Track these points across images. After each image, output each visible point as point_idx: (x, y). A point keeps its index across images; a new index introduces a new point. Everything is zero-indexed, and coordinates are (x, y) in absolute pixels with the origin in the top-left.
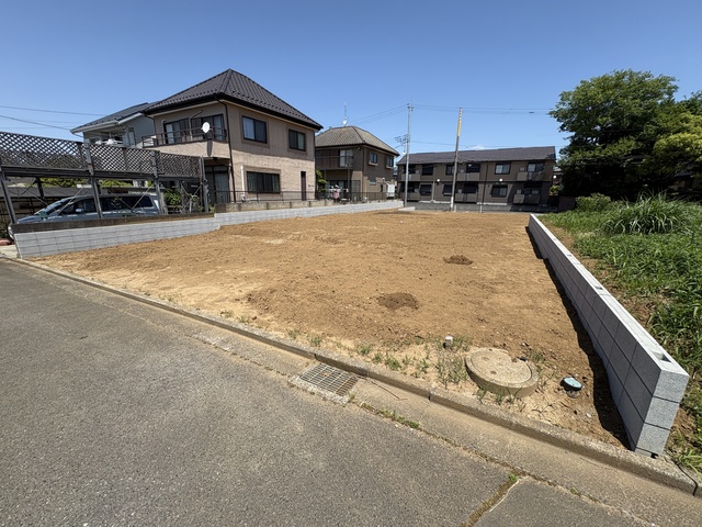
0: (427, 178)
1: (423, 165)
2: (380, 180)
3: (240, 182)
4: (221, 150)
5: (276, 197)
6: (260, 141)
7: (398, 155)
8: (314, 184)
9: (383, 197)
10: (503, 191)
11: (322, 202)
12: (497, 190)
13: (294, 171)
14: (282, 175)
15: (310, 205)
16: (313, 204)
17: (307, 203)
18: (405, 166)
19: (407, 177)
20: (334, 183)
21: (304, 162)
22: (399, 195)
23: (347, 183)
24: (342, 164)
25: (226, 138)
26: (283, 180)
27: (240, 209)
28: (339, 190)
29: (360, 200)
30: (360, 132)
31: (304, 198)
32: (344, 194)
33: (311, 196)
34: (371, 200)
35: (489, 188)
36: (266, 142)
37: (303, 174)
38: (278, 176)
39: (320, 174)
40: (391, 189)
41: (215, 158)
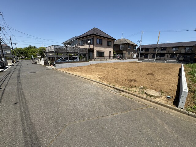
0: (147, 52)
1: (146, 48)
2: (131, 53)
3: (95, 54)
4: (92, 47)
5: (103, 58)
6: (100, 44)
7: (137, 46)
8: (112, 54)
9: (132, 58)
10: (175, 56)
11: (115, 59)
12: (172, 56)
13: (108, 51)
14: (105, 52)
15: (111, 60)
16: (112, 59)
17: (110, 59)
18: (140, 49)
19: (140, 52)
20: (118, 54)
21: (110, 49)
22: (137, 57)
23: (122, 54)
24: (121, 49)
25: (93, 44)
26: (105, 53)
27: (95, 60)
28: (119, 56)
29: (125, 59)
30: (126, 40)
31: (110, 58)
32: (121, 57)
33: (112, 57)
34: (128, 59)
35: (169, 55)
36: (102, 44)
37: (110, 52)
38: (104, 52)
39: (114, 52)
40: (135, 56)
41: (90, 49)
